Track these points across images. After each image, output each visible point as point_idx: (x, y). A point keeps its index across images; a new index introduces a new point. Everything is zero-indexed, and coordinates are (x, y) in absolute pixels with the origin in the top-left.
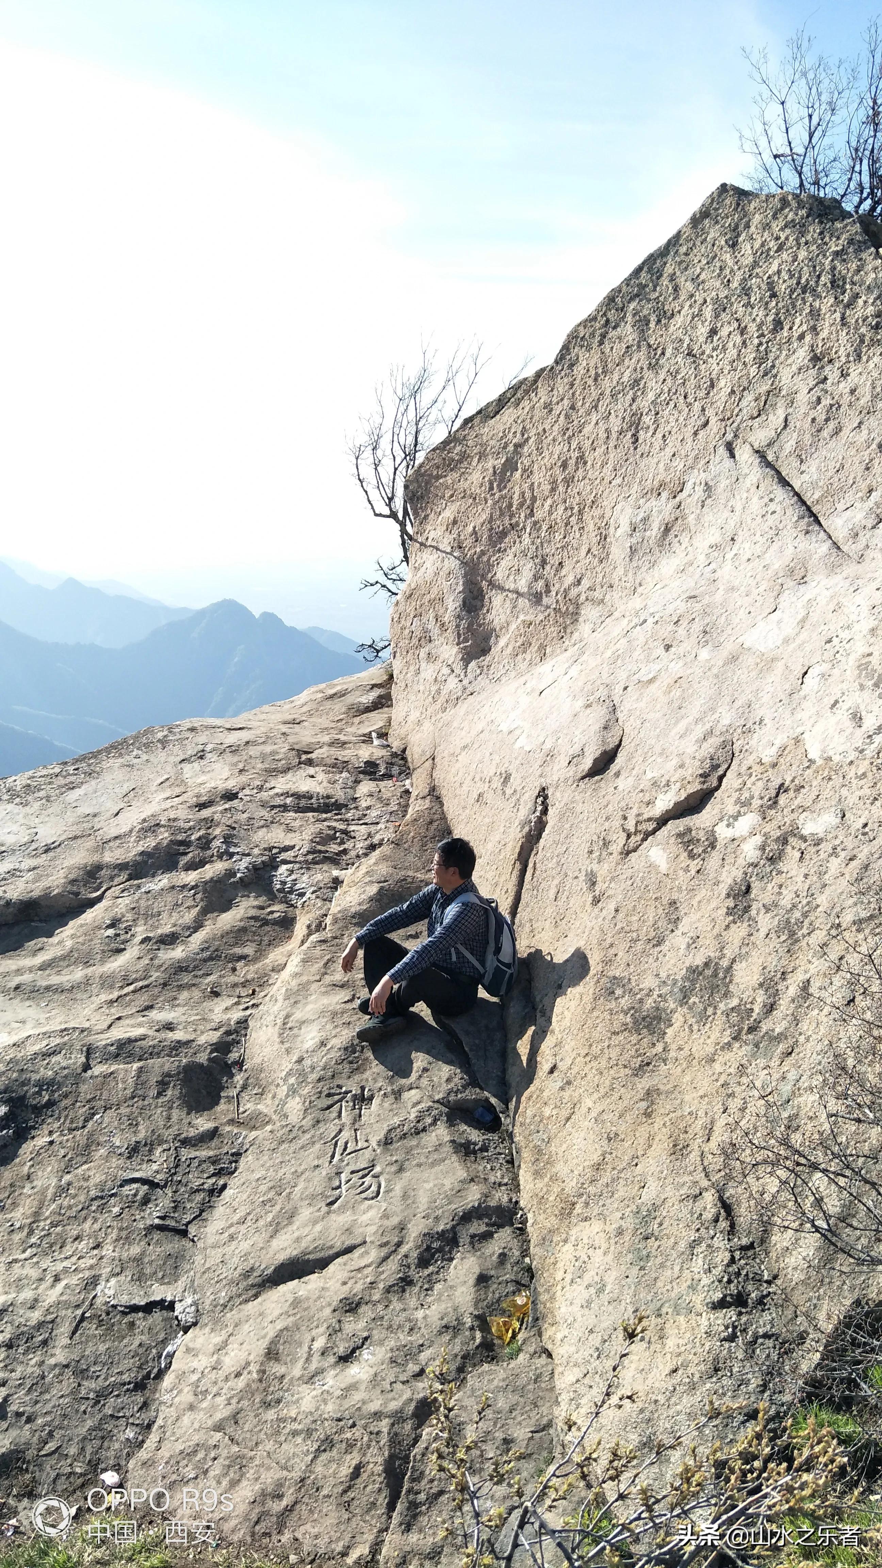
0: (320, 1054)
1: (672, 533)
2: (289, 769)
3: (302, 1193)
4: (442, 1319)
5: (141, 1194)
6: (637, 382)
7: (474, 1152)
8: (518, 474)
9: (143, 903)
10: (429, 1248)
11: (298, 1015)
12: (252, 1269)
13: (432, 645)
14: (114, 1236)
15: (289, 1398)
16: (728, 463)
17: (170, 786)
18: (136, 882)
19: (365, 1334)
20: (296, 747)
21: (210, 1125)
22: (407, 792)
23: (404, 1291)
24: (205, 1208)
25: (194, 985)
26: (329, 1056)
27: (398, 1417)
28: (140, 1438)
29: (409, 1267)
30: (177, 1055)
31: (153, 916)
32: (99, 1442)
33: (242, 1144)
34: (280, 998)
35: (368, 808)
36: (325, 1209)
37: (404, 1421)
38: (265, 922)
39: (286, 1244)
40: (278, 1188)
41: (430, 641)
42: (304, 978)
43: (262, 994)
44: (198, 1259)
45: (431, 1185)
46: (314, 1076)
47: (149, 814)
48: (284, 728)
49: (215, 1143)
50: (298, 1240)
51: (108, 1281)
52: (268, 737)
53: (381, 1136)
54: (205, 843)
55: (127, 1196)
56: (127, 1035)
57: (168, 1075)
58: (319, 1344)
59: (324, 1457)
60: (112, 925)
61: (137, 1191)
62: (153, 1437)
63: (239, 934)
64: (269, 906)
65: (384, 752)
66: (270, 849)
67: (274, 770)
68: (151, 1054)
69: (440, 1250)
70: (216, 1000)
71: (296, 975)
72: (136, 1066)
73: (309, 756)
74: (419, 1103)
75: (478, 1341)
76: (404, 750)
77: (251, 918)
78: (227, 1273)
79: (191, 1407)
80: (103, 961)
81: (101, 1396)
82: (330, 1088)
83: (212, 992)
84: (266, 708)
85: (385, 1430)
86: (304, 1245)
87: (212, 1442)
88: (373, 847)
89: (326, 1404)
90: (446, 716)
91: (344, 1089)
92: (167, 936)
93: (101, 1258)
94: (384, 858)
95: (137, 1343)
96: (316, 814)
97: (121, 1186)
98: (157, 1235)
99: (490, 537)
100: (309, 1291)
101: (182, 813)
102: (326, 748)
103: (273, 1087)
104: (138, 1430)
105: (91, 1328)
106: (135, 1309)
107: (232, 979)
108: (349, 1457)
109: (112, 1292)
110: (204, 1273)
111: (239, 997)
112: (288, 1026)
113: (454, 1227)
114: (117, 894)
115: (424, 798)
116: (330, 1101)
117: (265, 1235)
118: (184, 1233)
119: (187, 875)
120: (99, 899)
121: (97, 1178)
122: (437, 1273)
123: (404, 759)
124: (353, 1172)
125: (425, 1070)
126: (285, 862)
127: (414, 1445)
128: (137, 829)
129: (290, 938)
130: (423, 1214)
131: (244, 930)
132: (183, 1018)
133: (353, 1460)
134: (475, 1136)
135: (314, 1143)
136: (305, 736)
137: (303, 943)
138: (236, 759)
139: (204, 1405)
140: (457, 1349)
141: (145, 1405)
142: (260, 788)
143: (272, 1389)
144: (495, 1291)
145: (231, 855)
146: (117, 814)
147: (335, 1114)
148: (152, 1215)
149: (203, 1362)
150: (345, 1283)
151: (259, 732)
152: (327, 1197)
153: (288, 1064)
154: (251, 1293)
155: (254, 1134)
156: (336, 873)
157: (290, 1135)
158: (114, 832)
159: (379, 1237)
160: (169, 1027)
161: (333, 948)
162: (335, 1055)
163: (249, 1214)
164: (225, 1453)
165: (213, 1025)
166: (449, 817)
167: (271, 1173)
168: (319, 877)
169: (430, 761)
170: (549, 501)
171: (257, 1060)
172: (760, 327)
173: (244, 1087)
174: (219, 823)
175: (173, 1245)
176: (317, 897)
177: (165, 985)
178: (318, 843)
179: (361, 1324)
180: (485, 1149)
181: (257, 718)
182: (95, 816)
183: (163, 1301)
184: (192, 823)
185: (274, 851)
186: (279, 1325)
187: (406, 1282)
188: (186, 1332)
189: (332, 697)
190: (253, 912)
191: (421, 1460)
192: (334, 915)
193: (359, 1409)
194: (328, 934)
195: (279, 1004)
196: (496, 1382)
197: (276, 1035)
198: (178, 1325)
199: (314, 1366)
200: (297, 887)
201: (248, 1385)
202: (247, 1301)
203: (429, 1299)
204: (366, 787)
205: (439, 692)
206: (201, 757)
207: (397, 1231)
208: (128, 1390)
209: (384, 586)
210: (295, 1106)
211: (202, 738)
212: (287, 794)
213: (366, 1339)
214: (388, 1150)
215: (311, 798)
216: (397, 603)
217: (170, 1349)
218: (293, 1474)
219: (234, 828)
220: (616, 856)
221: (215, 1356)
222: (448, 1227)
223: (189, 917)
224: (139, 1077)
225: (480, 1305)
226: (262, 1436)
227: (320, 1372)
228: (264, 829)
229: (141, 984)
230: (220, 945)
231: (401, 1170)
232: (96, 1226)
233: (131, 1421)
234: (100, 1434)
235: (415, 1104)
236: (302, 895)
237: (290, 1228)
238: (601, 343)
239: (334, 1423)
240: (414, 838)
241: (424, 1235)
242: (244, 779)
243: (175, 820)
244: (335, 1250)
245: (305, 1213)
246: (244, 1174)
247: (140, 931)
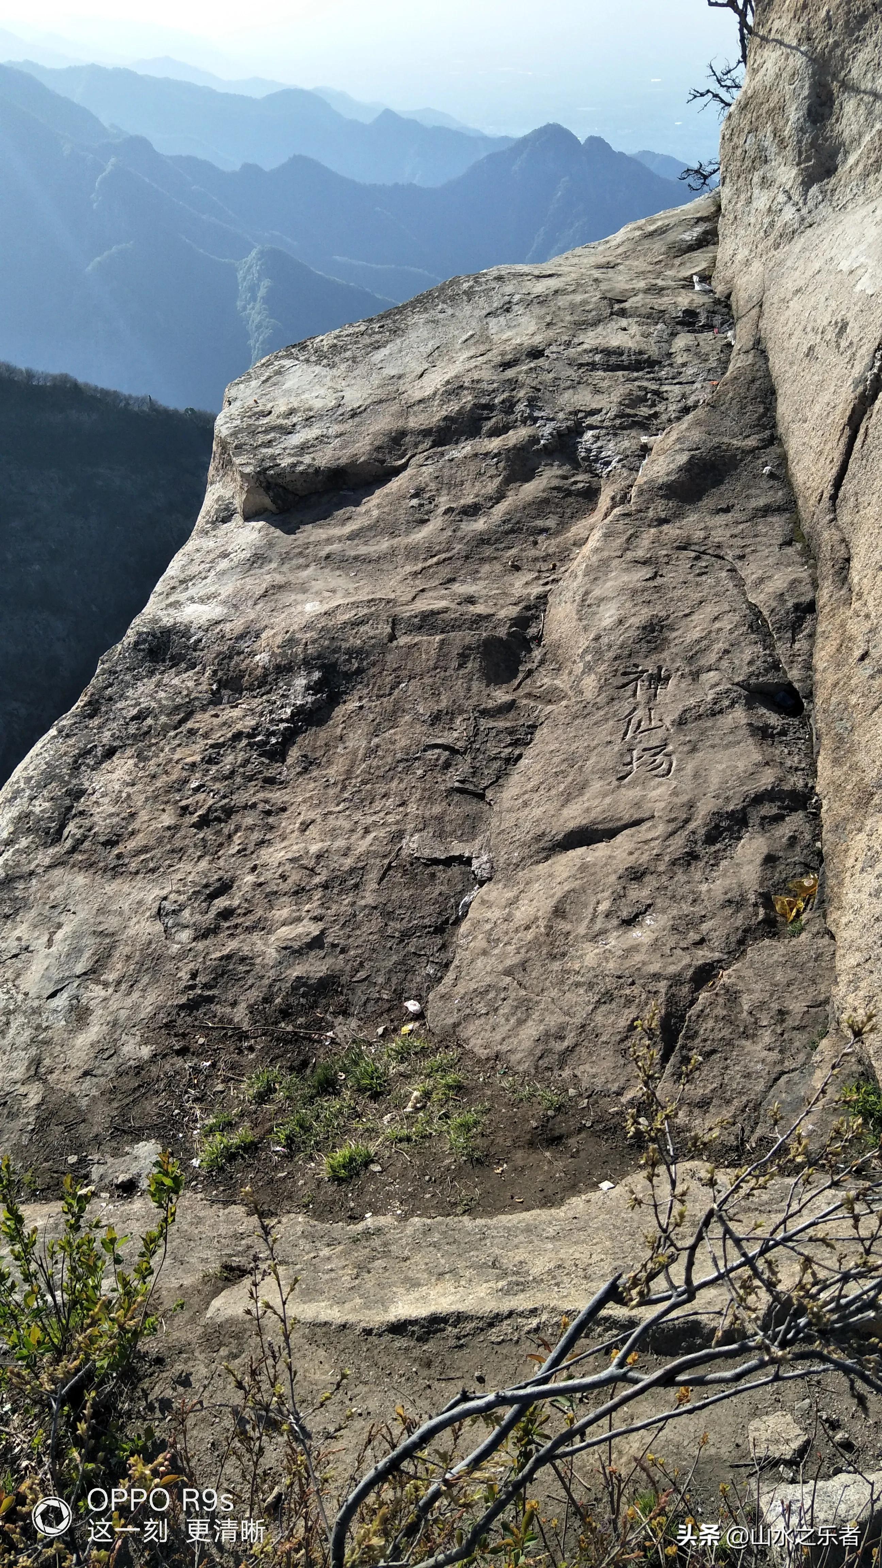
0: (617, 632)
2: (600, 321)
3: (594, 767)
4: (726, 893)
5: (443, 759)
7: (772, 736)
9: (446, 472)
10: (717, 826)
11: (597, 592)
12: (544, 834)
13: (767, 167)
14: (418, 795)
15: (574, 953)
17: (475, 344)
18: (440, 449)
19: (649, 902)
20: (609, 295)
21: (508, 698)
22: (729, 345)
23: (689, 865)
24: (500, 777)
25: (495, 558)
26: (626, 635)
27: (676, 980)
28: (439, 974)
29: (696, 843)
30: (477, 629)
31: (456, 485)
32: (403, 975)
33: (538, 717)
34: (580, 573)
35: (684, 365)
36: (615, 783)
37: (682, 984)
38: (569, 493)
39: (576, 814)
40: (571, 760)
41: (766, 162)
42: (606, 554)
43: (563, 569)
44: (495, 821)
45: (724, 766)
46: (611, 654)
47: (453, 374)
48: (596, 274)
49: (512, 714)
50: (588, 810)
51: (412, 836)
52: (578, 284)
53: (675, 715)
54: (509, 406)
55: (430, 760)
56: (431, 607)
57: (469, 648)
58: (604, 907)
59: (603, 1008)
60: (416, 495)
61: (439, 756)
62: (451, 975)
63: (541, 506)
64: (573, 475)
65: (706, 299)
66: (576, 413)
67: (584, 322)
68: (453, 627)
69: (728, 829)
70: (517, 574)
71: (597, 550)
72: (438, 638)
73: (622, 305)
74: (717, 685)
75: (761, 917)
76: (728, 296)
77: (554, 488)
78: (519, 835)
79: (485, 953)
80: (408, 533)
81: (405, 935)
82: (626, 667)
83: (512, 566)
84: (579, 251)
85: (663, 991)
86: (593, 815)
87: (502, 985)
88: (686, 410)
89: (607, 962)
90: (779, 254)
91: (640, 668)
92: (469, 506)
93: (406, 815)
94: (698, 423)
95: (437, 892)
96: (626, 373)
97: (425, 750)
98: (456, 797)
100: (596, 858)
101: (486, 374)
102: (641, 296)
103: (570, 664)
104: (437, 967)
105: (397, 876)
106: (436, 862)
107: (533, 553)
108: (627, 1011)
109: (415, 846)
110: (499, 834)
111: (539, 571)
112: (587, 603)
113: (744, 808)
114: (421, 462)
115: (747, 352)
116: (625, 680)
117: (557, 804)
118: (481, 797)
119: (491, 442)
120: (404, 467)
121: (403, 742)
122: (724, 850)
123: (728, 306)
124: (644, 750)
125: (727, 652)
126: (591, 427)
127: (690, 1006)
128: (440, 392)
129: (593, 510)
130: (713, 794)
131: (546, 501)
132: (484, 592)
133: (630, 1013)
134: (774, 719)
135: (607, 720)
136: (620, 281)
137: (606, 515)
138: (543, 311)
139: (496, 951)
140: (739, 923)
141: (444, 947)
142: (568, 344)
143: (557, 943)
144: (781, 872)
145: (535, 420)
146: (421, 375)
147: (630, 693)
148: (453, 778)
149: (495, 914)
150: (631, 853)
151: (569, 279)
152: (618, 772)
153: (584, 642)
154: (542, 855)
155: (550, 708)
156: (644, 439)
157: (585, 711)
158: (418, 395)
159: (667, 813)
160: (471, 600)
161: (638, 523)
162: (633, 633)
163: (542, 783)
164: (513, 995)
165: (513, 600)
166: (774, 375)
167: (564, 746)
168: (626, 444)
169: (757, 309)
171: (555, 636)
173: (542, 662)
174: (523, 384)
175: (472, 807)
176: (623, 466)
177: (467, 557)
178: (627, 406)
179: (645, 892)
180: (783, 733)
181: (568, 263)
182: (400, 377)
183: (461, 857)
184: (495, 385)
185: (580, 415)
186: (567, 887)
187: (691, 857)
188: (481, 886)
189: (651, 234)
190: (556, 482)
191: (696, 1021)
192: (640, 486)
193: (639, 969)
194: (632, 507)
195: (579, 579)
196: (775, 957)
197: (575, 612)
198: (474, 879)
199: (598, 925)
200: (603, 455)
201: (536, 938)
202: (538, 862)
203: (715, 874)
204: (683, 340)
205: (772, 224)
206: (508, 310)
207: (685, 809)
208: (429, 932)
209: (716, 96)
210: (590, 683)
211: (508, 289)
212: (595, 350)
213: (649, 906)
214: (682, 730)
215: (621, 354)
216: (730, 117)
217: (466, 899)
218: (575, 1020)
219: (539, 390)
221: (507, 910)
222: (739, 807)
223: (491, 487)
224: (441, 649)
225: (766, 883)
226: (548, 983)
227: (603, 932)
228: (571, 391)
229: (443, 556)
230: (521, 517)
231: (694, 750)
232: (402, 786)
233: (431, 959)
234: (404, 968)
235: (713, 686)
236: (608, 464)
237: (581, 799)
239: (614, 980)
240: (732, 399)
241: (714, 814)
242: (551, 333)
243: (479, 381)
244: (623, 822)
245: (597, 786)
246: (539, 746)
247: (444, 501)
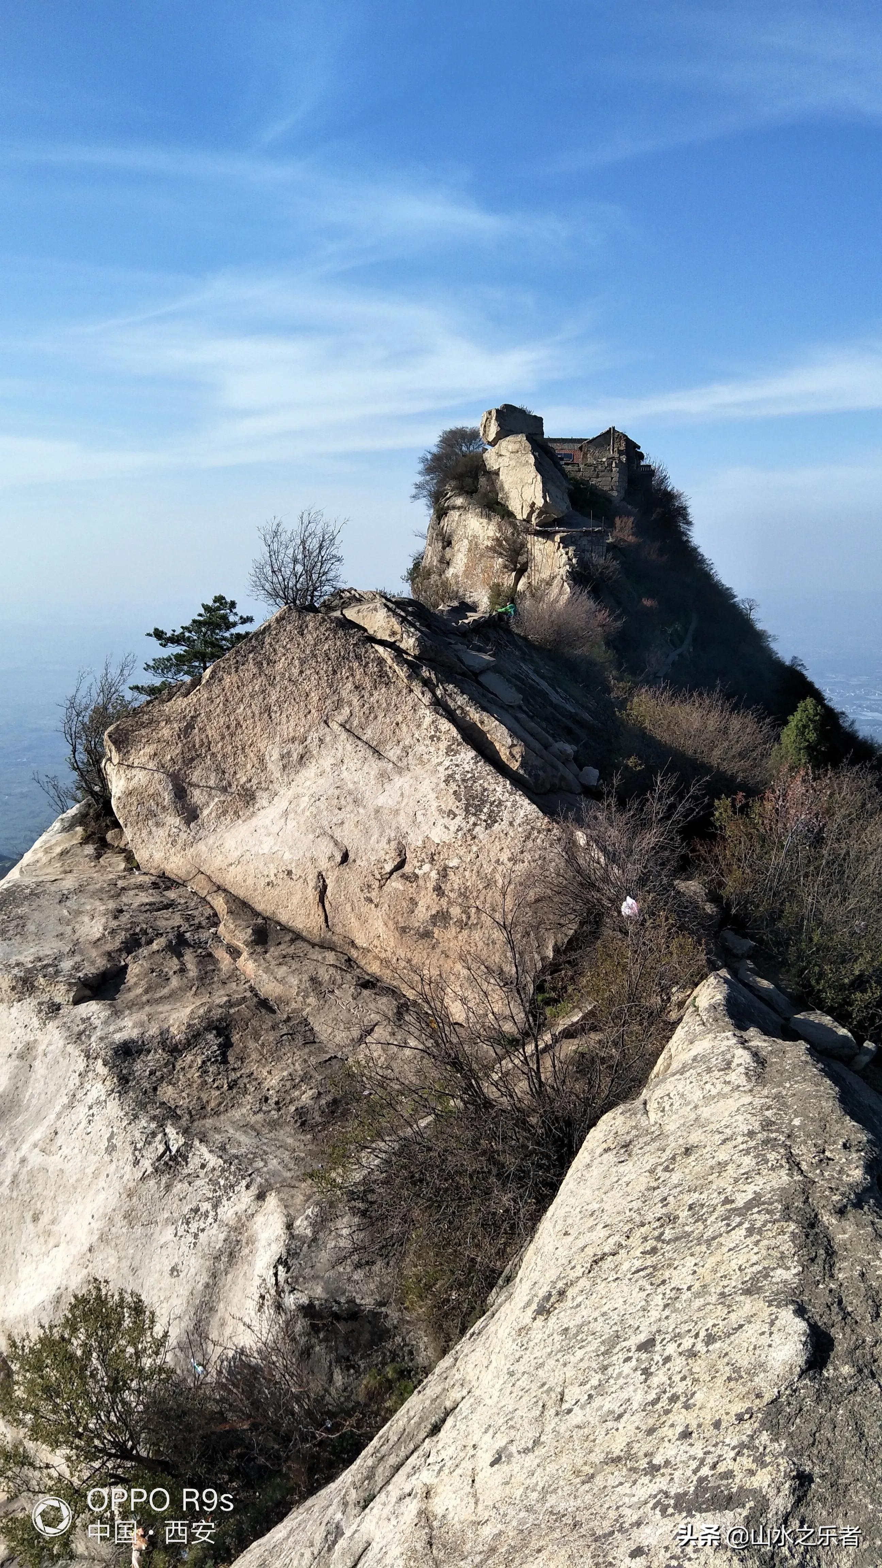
1: (304, 759)
6: (264, 691)
8: (196, 730)
13: (160, 818)
16: (327, 729)
22: (193, 892)
65: (152, 876)
88: (210, 917)
99: (184, 761)
102: (120, 881)
115: (215, 892)
123: (167, 878)
156: (211, 931)
166: (241, 897)
168: (206, 934)
169: (201, 874)
170: (220, 744)
172: (326, 672)
176: (216, 942)
178: (187, 921)
200: (202, 940)
205: (174, 842)
220: (377, 890)
236: (206, 943)
238: (236, 671)
